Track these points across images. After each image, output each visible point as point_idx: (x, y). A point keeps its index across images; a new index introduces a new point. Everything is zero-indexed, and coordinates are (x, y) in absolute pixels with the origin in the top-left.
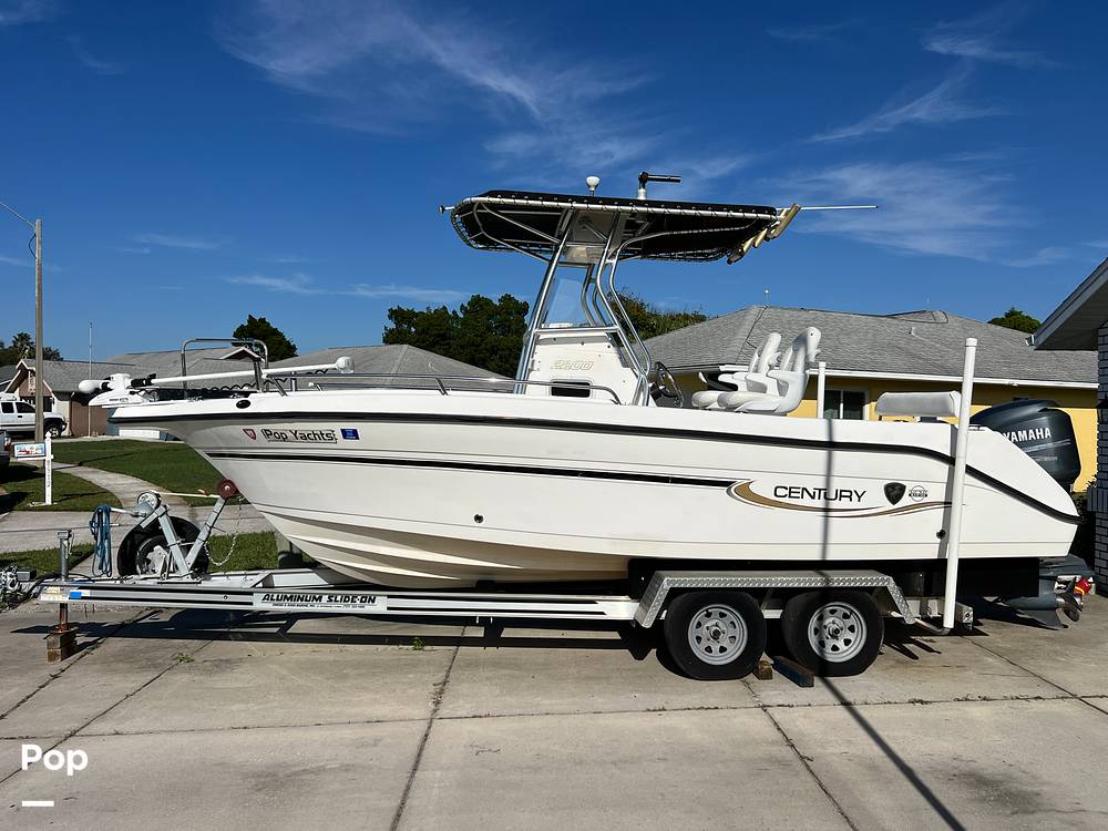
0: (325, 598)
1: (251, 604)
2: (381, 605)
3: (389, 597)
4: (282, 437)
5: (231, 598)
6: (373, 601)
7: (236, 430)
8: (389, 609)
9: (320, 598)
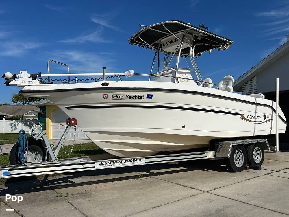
0: (123, 161)
1: (94, 167)
2: (143, 162)
3: (146, 158)
4: (121, 98)
5: (86, 166)
6: (140, 161)
7: (99, 95)
8: (146, 162)
9: (122, 161)
